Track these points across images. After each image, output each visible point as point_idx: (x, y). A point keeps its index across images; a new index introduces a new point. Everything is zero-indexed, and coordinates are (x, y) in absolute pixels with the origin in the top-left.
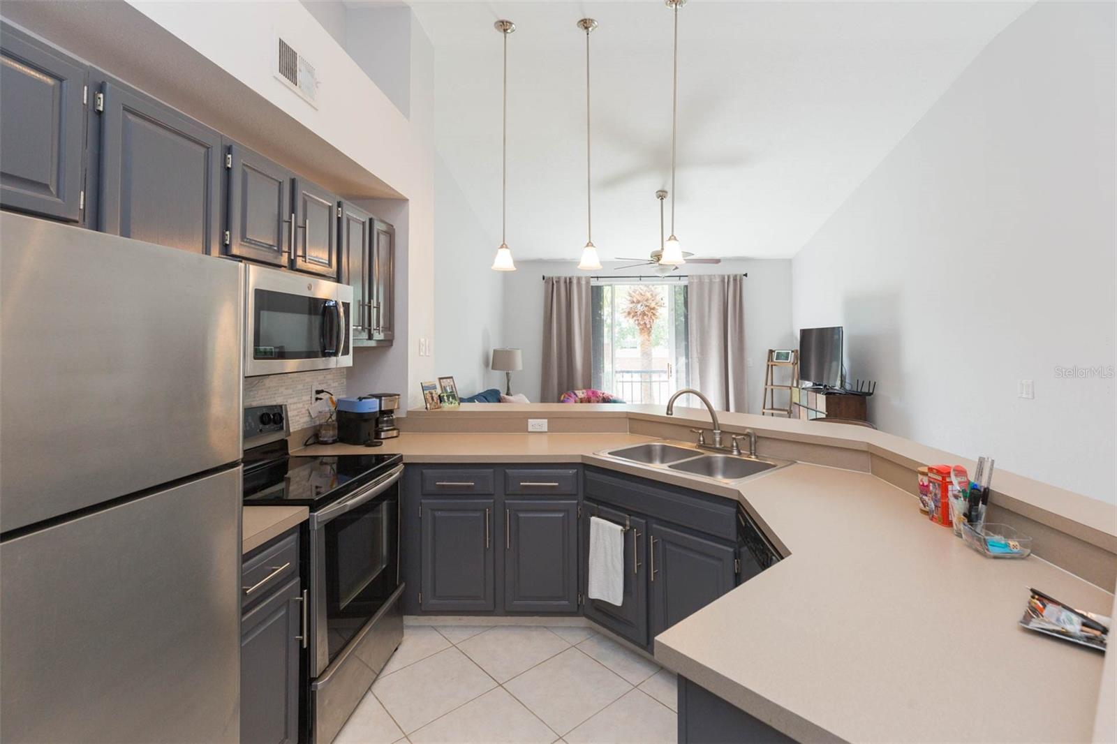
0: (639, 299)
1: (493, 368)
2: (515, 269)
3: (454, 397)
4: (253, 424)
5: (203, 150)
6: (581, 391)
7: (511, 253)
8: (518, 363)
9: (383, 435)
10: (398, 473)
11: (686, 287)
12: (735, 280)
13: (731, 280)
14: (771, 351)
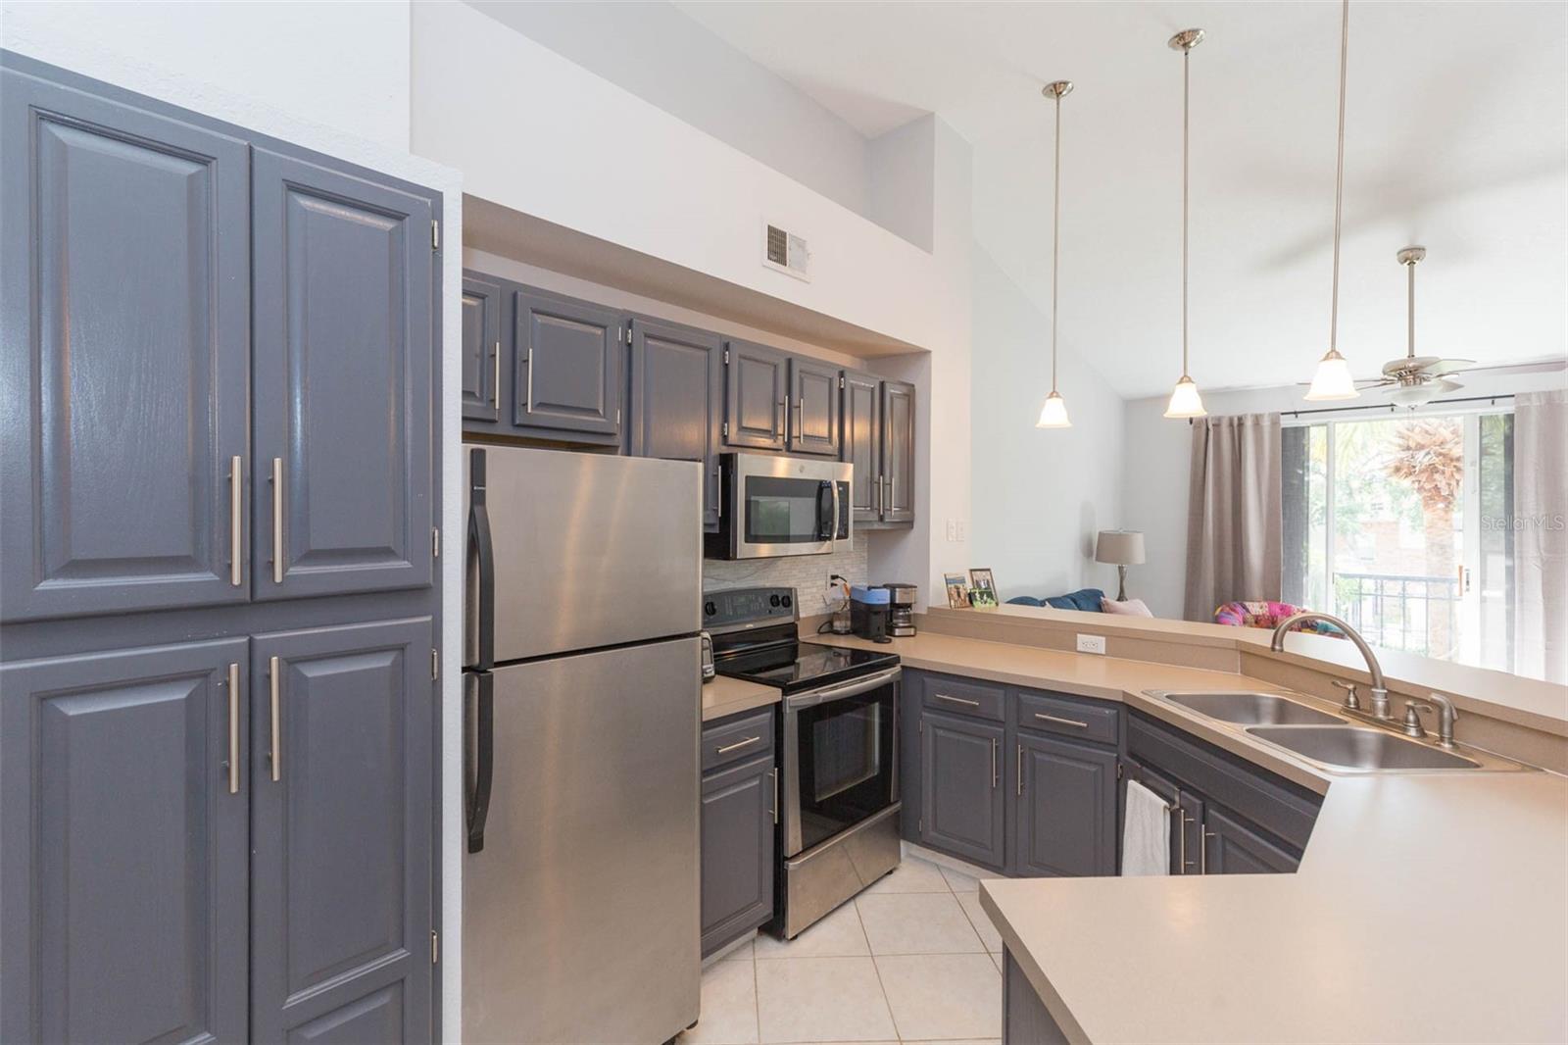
0: (1422, 443)
1: (1097, 560)
2: (1069, 425)
3: (990, 595)
4: (763, 605)
5: (703, 354)
6: (1256, 604)
7: (1064, 403)
8: (1139, 553)
9: (897, 632)
10: (889, 675)
11: (1510, 418)
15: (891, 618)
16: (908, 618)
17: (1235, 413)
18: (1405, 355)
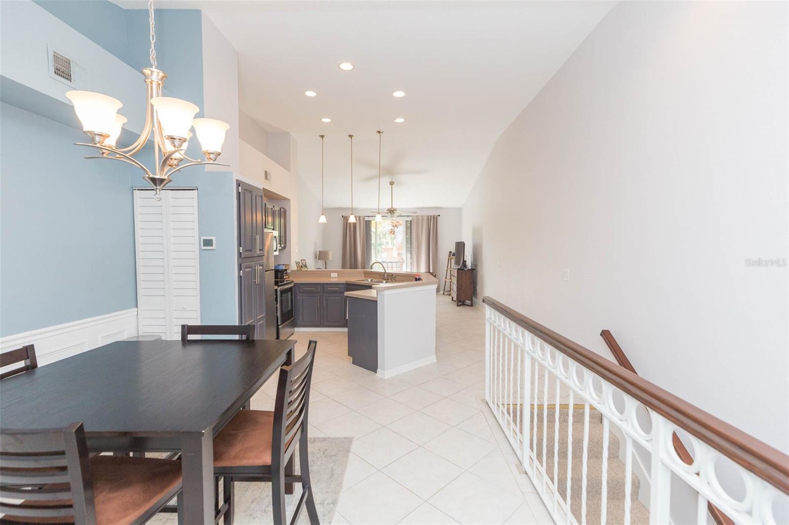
0: (396, 224)
1: (319, 259)
2: (326, 222)
3: (306, 267)
8: (331, 257)
9: (284, 277)
10: (292, 285)
11: (411, 221)
12: (434, 218)
13: (432, 218)
14: (450, 252)
15: (283, 272)
16: (286, 273)
18: (391, 207)
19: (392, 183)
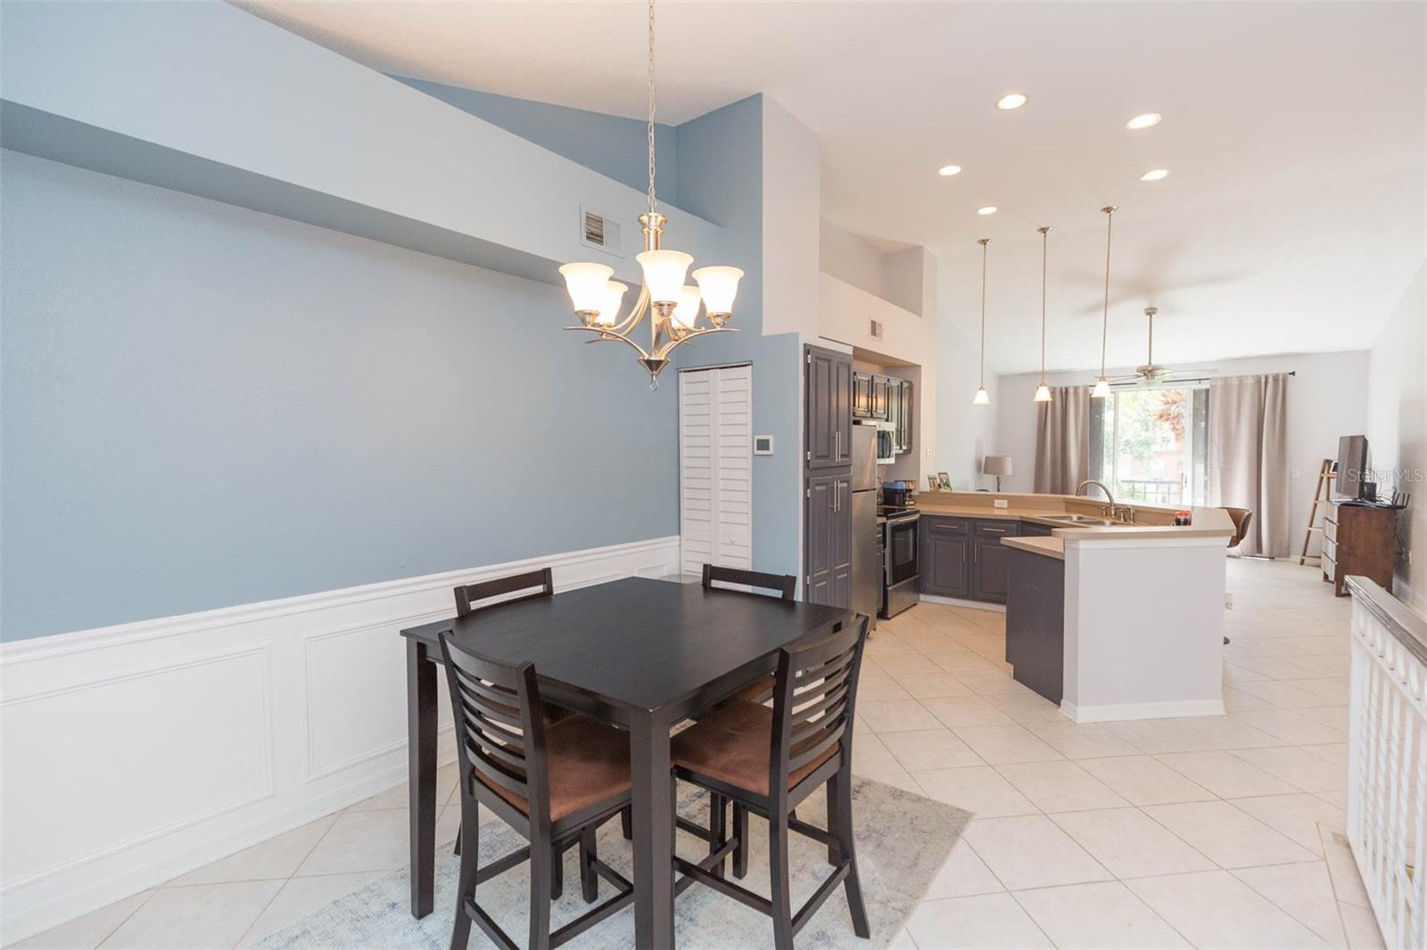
0: (1176, 399)
1: (985, 473)
3: (948, 486)
8: (1009, 469)
9: (907, 503)
10: (916, 517)
11: (1207, 391)
12: (1276, 379)
13: (1270, 380)
14: (1328, 462)
15: (904, 496)
16: (910, 496)
17: (1064, 385)
18: (1146, 363)
19: (1151, 312)
